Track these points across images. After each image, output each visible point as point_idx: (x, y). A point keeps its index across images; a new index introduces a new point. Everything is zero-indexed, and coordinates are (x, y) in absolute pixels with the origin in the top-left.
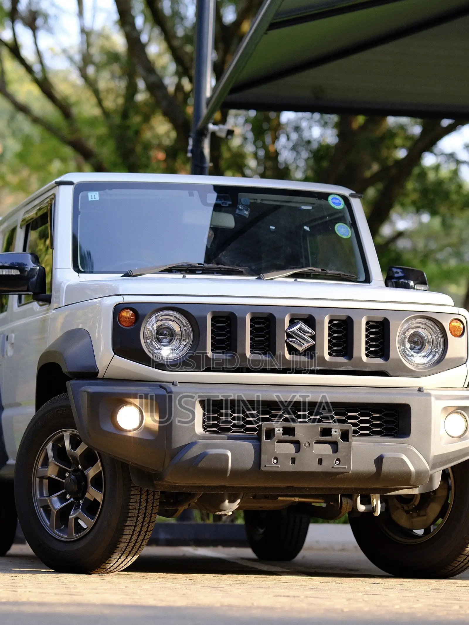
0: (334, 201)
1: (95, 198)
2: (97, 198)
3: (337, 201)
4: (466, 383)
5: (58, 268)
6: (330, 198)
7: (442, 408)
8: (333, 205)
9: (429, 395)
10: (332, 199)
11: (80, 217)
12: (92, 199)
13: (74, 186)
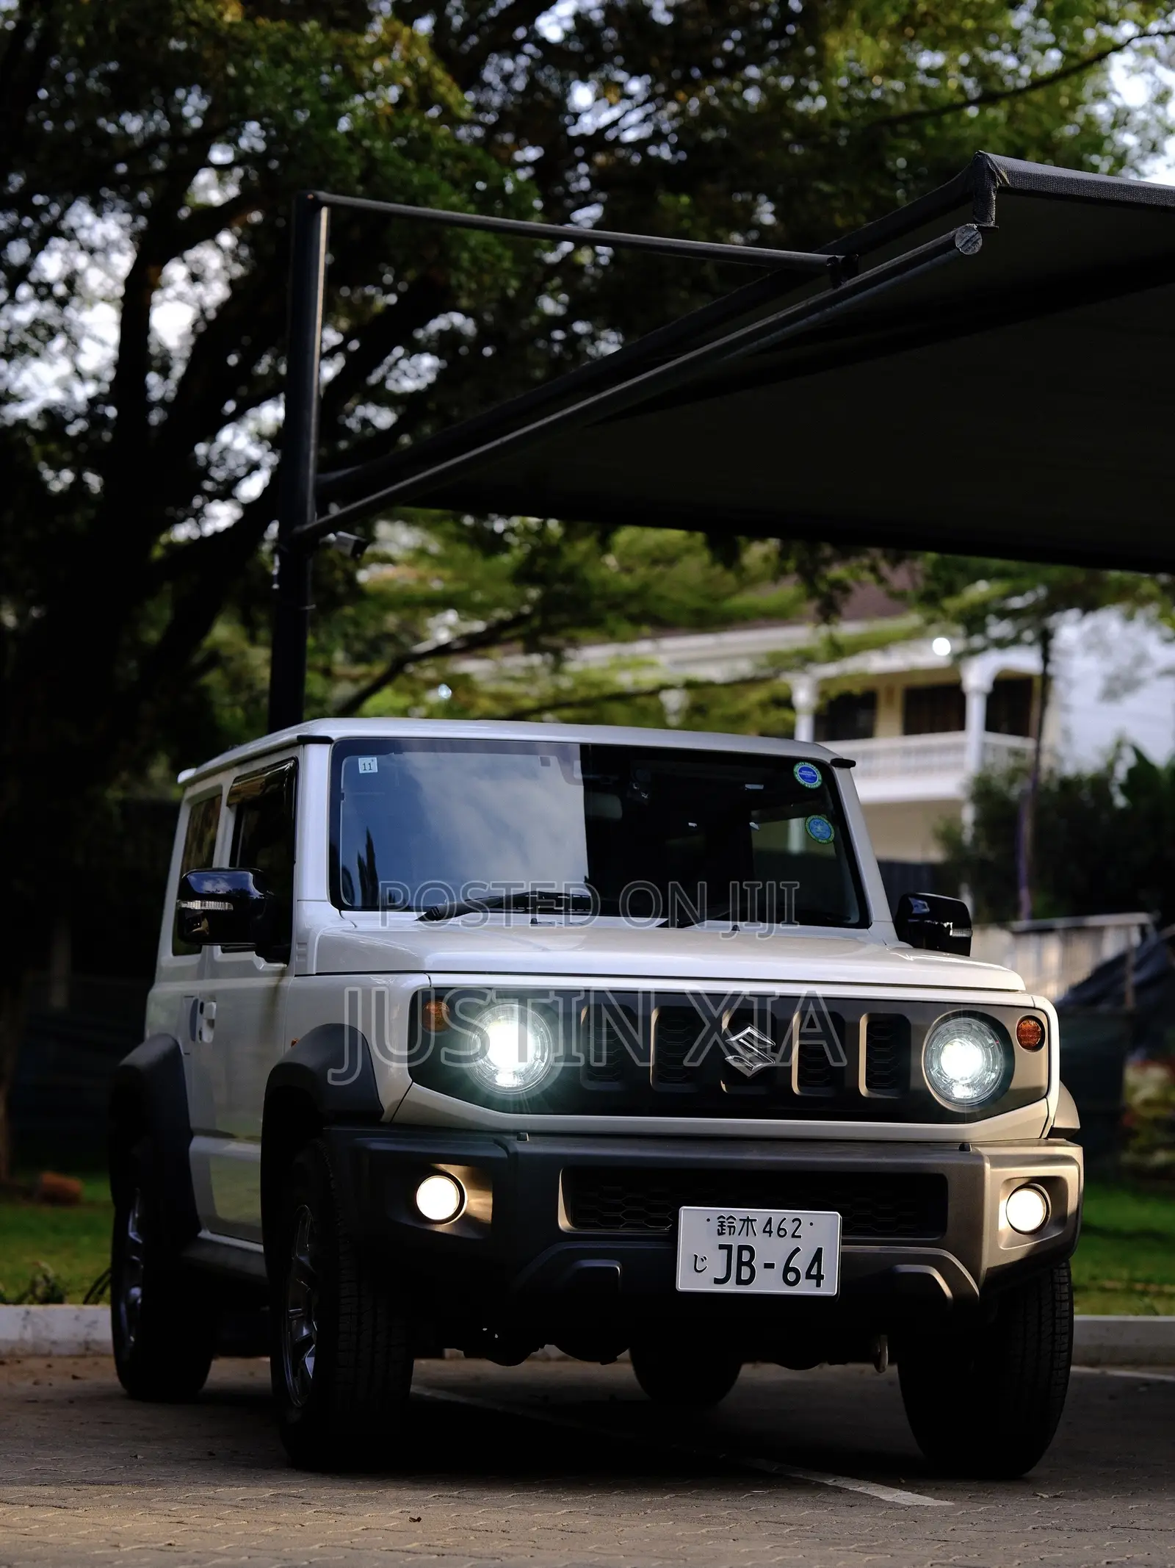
0: (804, 773)
1: (371, 769)
2: (375, 769)
3: (809, 774)
4: (1045, 1131)
5: (305, 898)
6: (797, 768)
7: (1003, 1181)
8: (802, 781)
9: (980, 1157)
10: (800, 771)
11: (343, 805)
12: (365, 769)
13: (333, 745)
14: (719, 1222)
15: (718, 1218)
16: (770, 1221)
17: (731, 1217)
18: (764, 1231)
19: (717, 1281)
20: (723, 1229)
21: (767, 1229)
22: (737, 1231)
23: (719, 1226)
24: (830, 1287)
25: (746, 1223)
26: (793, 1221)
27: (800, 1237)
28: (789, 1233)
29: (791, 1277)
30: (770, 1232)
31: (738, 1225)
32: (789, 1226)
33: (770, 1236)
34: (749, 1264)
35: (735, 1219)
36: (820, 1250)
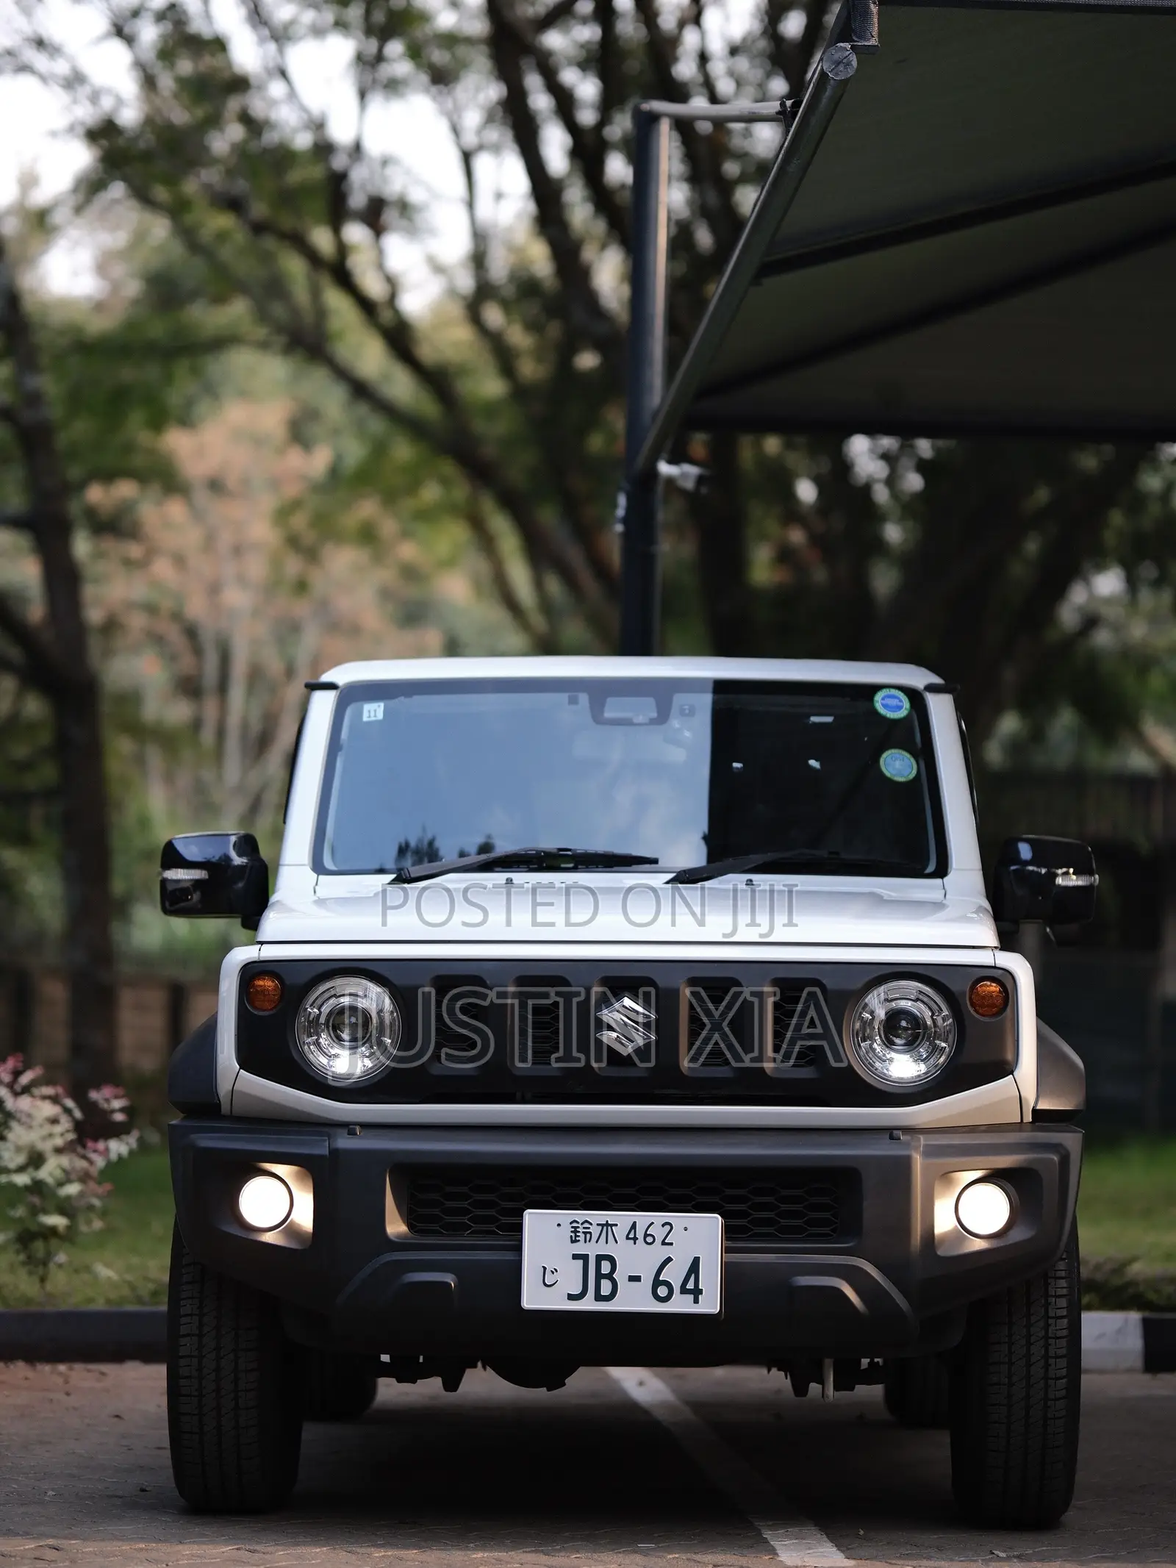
0: (887, 701)
1: (375, 716)
2: (380, 715)
3: (893, 702)
5: (286, 863)
6: (878, 697)
8: (882, 711)
10: (883, 699)
11: (340, 758)
12: (369, 717)
13: (339, 691)
14: (572, 1227)
15: (571, 1223)
16: (634, 1226)
17: (586, 1221)
18: (628, 1238)
19: (571, 1297)
20: (576, 1236)
21: (631, 1235)
22: (595, 1237)
23: (572, 1232)
24: (710, 1303)
25: (605, 1228)
26: (663, 1225)
27: (671, 1244)
28: (658, 1241)
29: (662, 1291)
30: (635, 1239)
31: (595, 1231)
32: (658, 1232)
33: (635, 1243)
34: (610, 1276)
35: (591, 1224)
36: (696, 1260)
